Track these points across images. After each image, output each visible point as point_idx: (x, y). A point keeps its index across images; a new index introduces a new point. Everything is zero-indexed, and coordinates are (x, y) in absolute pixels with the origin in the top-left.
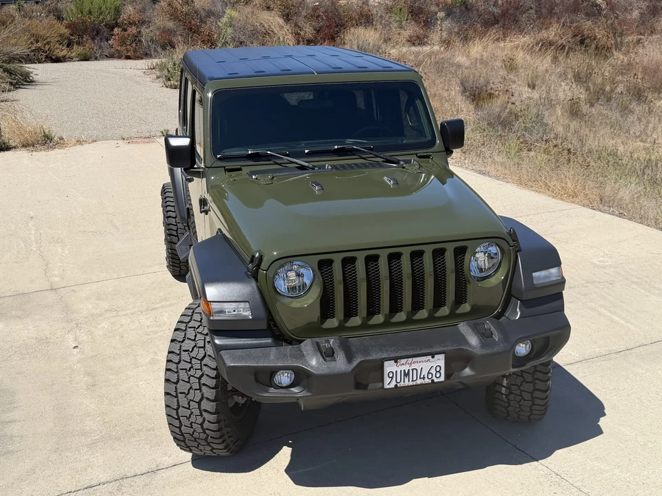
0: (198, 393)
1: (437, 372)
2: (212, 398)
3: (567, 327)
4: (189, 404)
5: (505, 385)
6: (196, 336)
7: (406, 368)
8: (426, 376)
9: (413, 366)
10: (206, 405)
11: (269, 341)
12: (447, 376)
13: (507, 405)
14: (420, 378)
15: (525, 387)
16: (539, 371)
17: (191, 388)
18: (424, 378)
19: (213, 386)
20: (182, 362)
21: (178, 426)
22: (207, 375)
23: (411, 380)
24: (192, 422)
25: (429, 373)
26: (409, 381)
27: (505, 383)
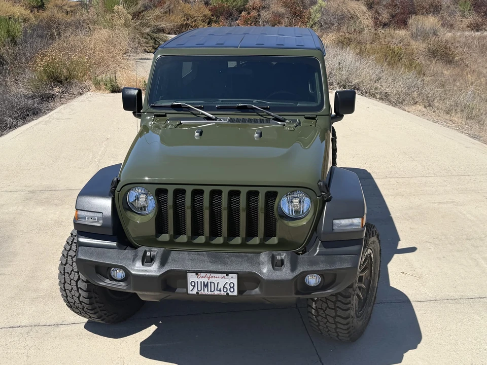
0: (77, 275)
1: (231, 287)
2: (85, 280)
4: (71, 281)
5: (314, 307)
7: (206, 280)
8: (222, 289)
9: (211, 280)
10: (80, 284)
11: (114, 244)
13: (317, 324)
14: (217, 290)
15: (328, 311)
16: (339, 301)
17: (73, 270)
18: (220, 291)
20: (71, 251)
21: (66, 296)
24: (73, 295)
25: (224, 287)
26: (208, 291)
27: (314, 306)
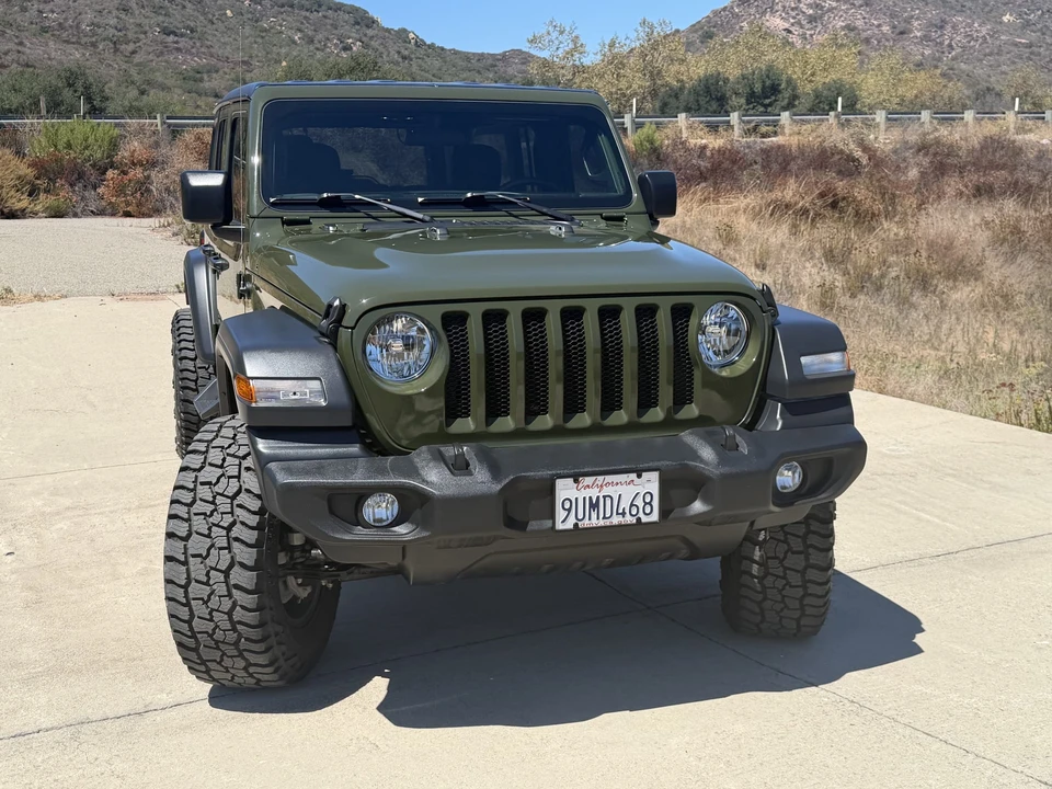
0: (226, 556)
1: (646, 503)
2: (250, 563)
3: (859, 446)
4: (208, 574)
5: (757, 558)
6: (224, 460)
7: (594, 493)
8: (627, 511)
9: (606, 491)
10: (238, 576)
11: (355, 449)
12: (665, 513)
13: (760, 597)
14: (618, 514)
15: (791, 561)
17: (212, 546)
18: (623, 514)
19: (253, 542)
20: (198, 502)
21: (187, 618)
22: (243, 523)
23: (601, 516)
24: (212, 610)
25: (632, 505)
26: (598, 518)
27: (757, 554)
